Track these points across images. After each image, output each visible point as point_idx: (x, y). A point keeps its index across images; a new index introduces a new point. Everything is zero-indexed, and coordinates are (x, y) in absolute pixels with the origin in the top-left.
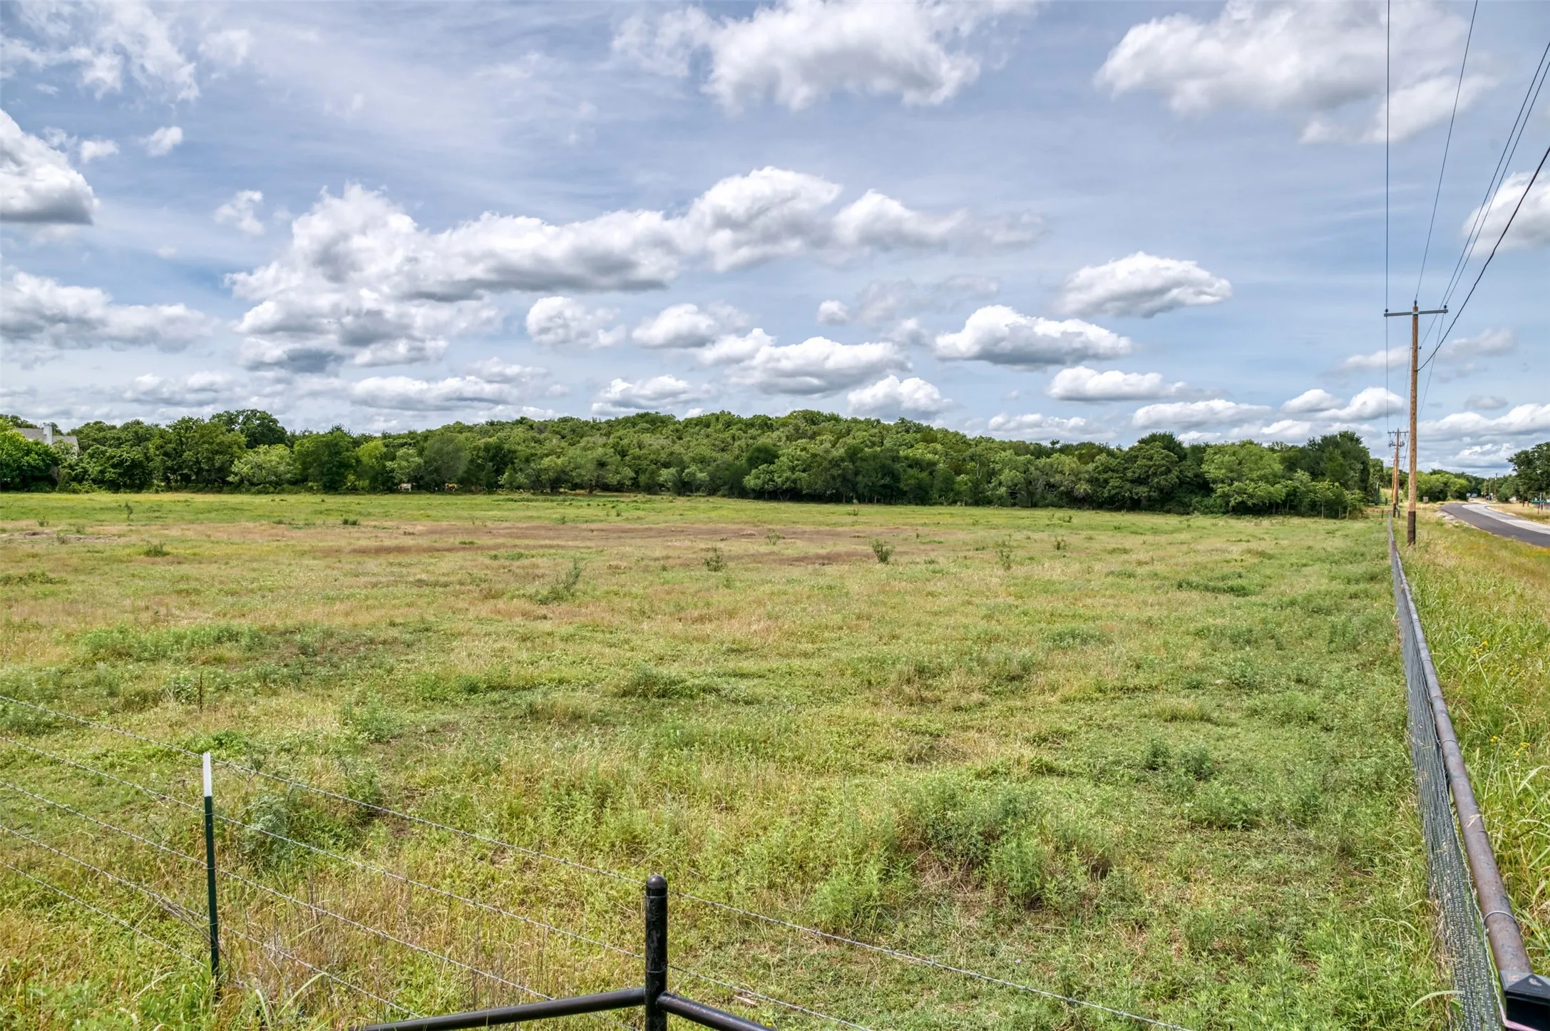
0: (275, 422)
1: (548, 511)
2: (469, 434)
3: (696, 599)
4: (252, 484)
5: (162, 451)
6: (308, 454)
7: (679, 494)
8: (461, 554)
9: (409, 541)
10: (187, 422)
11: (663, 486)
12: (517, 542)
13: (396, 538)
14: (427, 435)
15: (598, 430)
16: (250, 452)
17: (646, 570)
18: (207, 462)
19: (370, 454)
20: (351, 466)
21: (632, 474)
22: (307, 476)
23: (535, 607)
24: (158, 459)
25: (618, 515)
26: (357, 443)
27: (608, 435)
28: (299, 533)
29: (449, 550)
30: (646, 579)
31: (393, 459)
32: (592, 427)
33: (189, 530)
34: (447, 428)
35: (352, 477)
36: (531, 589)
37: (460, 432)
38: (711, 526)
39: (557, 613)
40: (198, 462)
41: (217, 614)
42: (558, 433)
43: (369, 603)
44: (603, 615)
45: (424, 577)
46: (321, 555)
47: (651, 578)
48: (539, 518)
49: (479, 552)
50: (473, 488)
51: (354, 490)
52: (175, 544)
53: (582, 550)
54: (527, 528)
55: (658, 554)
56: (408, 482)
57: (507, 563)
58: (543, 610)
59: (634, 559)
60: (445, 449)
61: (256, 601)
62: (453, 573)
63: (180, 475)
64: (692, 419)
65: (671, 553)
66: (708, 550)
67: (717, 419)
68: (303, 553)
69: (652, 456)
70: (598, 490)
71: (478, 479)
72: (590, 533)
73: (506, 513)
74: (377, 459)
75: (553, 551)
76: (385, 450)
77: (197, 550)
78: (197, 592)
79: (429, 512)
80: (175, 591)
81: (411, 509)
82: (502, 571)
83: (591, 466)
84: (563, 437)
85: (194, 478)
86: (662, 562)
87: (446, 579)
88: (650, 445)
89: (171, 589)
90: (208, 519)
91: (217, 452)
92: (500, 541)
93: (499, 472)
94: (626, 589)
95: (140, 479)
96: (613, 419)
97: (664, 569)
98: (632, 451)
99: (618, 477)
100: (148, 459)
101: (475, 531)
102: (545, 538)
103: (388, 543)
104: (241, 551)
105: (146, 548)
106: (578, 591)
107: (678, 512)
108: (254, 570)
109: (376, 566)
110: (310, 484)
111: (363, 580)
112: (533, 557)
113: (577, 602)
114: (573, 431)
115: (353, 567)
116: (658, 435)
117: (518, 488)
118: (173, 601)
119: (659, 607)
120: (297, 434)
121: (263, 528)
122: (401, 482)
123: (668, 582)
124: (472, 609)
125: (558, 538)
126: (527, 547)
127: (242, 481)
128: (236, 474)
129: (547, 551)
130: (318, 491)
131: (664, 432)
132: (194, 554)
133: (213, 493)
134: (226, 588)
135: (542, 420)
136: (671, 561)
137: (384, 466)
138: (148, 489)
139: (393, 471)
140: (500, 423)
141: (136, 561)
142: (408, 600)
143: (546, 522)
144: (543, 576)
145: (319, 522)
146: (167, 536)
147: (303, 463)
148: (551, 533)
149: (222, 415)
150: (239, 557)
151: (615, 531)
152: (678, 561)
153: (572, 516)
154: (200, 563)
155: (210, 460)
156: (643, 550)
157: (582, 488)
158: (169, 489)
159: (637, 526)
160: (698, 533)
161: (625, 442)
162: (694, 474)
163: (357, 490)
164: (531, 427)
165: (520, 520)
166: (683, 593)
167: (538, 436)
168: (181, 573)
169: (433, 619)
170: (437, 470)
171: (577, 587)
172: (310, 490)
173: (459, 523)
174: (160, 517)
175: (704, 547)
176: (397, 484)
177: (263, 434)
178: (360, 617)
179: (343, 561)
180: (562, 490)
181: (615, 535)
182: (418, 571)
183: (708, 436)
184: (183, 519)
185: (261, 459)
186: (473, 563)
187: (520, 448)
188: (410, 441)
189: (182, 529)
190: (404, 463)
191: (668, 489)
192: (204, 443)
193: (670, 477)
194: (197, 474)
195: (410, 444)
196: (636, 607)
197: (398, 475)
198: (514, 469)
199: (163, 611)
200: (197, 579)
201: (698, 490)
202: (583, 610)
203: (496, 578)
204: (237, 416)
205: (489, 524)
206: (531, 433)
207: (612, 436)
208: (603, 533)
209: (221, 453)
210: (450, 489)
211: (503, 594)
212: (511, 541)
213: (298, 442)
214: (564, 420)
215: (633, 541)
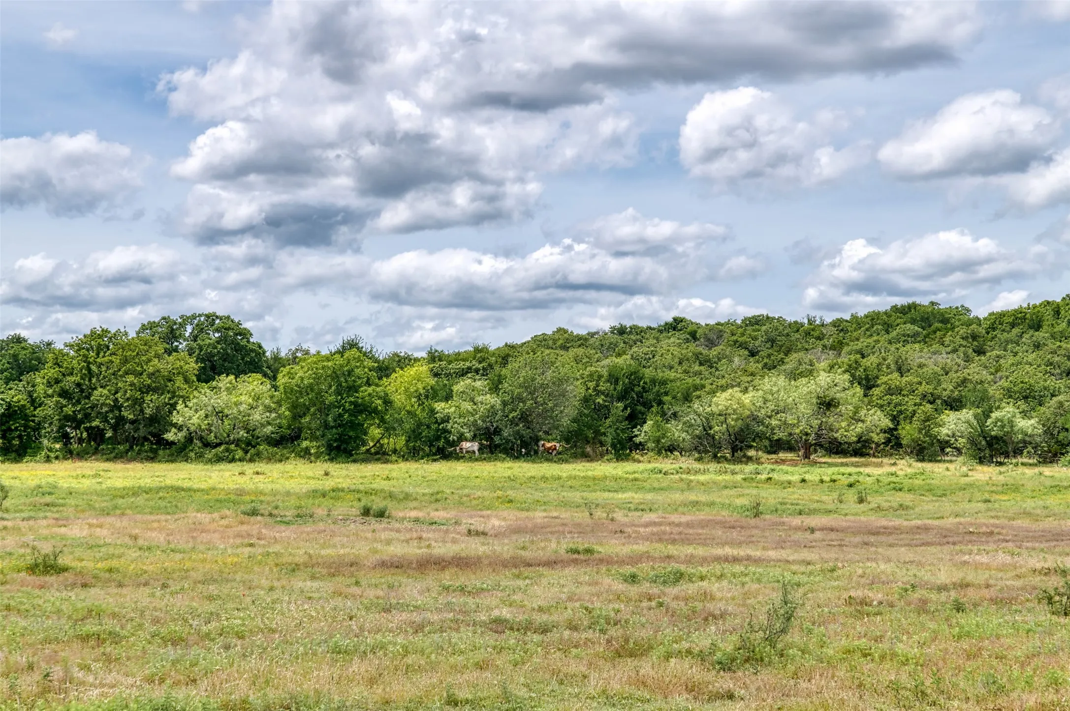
0: (246, 334)
1: (726, 492)
2: (580, 351)
3: (1029, 671)
4: (207, 445)
5: (57, 388)
6: (302, 391)
7: (981, 461)
8: (570, 571)
9: (476, 547)
10: (100, 337)
11: (947, 444)
12: (672, 550)
13: (454, 541)
14: (507, 355)
15: (819, 338)
16: (205, 388)
17: (923, 607)
18: (132, 407)
19: (407, 390)
20: (375, 411)
21: (887, 423)
22: (300, 430)
23: (711, 676)
24: (50, 402)
25: (861, 501)
26: (384, 369)
27: (838, 347)
28: (286, 533)
29: (551, 563)
30: (923, 628)
31: (448, 397)
32: (808, 334)
33: (101, 526)
34: (541, 341)
35: (375, 432)
36: (702, 640)
37: (565, 348)
38: (1049, 524)
39: (753, 689)
40: (117, 406)
41: (150, 680)
42: (743, 346)
43: (409, 660)
44: (843, 695)
45: (505, 613)
46: (324, 571)
47: (932, 625)
48: (712, 504)
49: (604, 569)
50: (588, 449)
51: (380, 455)
52: (78, 552)
53: (794, 568)
54: (688, 525)
55: (943, 577)
56: (474, 438)
57: (655, 590)
58: (725, 682)
59: (896, 587)
60: (539, 379)
61: (216, 656)
62: (558, 605)
63: (87, 429)
64: (1002, 315)
65: (970, 577)
66: (1047, 572)
67: (1057, 312)
68: (295, 569)
69: (923, 388)
70: (821, 452)
71: (597, 433)
72: (808, 535)
73: (649, 496)
74: (419, 397)
75: (738, 568)
76: (432, 381)
77: (114, 563)
78: (115, 638)
79: (511, 493)
80: (77, 637)
81: (479, 488)
82: (645, 604)
83: (805, 409)
84: (753, 354)
85: (109, 434)
86: (953, 594)
87: (545, 617)
88: (921, 366)
89: (71, 632)
90: (134, 507)
91: (149, 389)
92: (641, 547)
93: (635, 419)
94: (885, 646)
95: (20, 437)
96: (847, 317)
97: (959, 608)
98: (884, 379)
99: (859, 428)
100: (34, 402)
101: (596, 528)
102: (723, 544)
103: (440, 550)
104: (188, 565)
105: (30, 560)
106: (790, 646)
107: (978, 496)
108: (210, 598)
109: (421, 593)
110: (305, 444)
111: (399, 617)
112: (702, 578)
113: (791, 668)
114: (772, 341)
115: (381, 593)
116: (936, 347)
117: (671, 449)
118: (74, 655)
119: (955, 685)
120: (283, 354)
121: (224, 522)
122: (462, 438)
123: (968, 635)
124: (593, 676)
125: (749, 542)
126: (690, 560)
127: (189, 440)
128: (180, 428)
129: (728, 568)
130: (318, 456)
131: (947, 340)
132: (110, 570)
133: (141, 461)
134: (164, 631)
135: (712, 322)
136: (971, 592)
137: (432, 411)
138: (34, 455)
139: (446, 419)
140: (635, 330)
141: (14, 581)
142: (479, 656)
143: (725, 513)
144: (723, 615)
145: (320, 512)
146: (63, 538)
147: (294, 407)
148: (735, 534)
149: (157, 325)
150: (185, 574)
151: (857, 531)
152: (986, 593)
153: (772, 502)
154: (120, 585)
155: (137, 403)
156: (913, 570)
157: (791, 449)
158: (69, 454)
159: (897, 522)
160: (1021, 539)
161: (871, 361)
162: (1011, 422)
163: (385, 453)
164: (694, 336)
165: (675, 508)
166: (1000, 658)
167: (705, 352)
168: (88, 603)
169: (523, 693)
170: (524, 417)
171: (788, 638)
172: (305, 454)
173: (565, 515)
174: (53, 505)
175: (1038, 566)
176: (453, 444)
177: (225, 358)
178: (396, 687)
179: (364, 582)
180: (751, 453)
181: (858, 539)
182: (494, 602)
183: (1037, 346)
184: (91, 507)
185: (220, 400)
186: (593, 590)
187: (672, 375)
188: (476, 365)
189: (90, 526)
190: (467, 406)
191: (959, 451)
192: (127, 373)
193: (963, 427)
194: (115, 428)
195: (477, 371)
196: (904, 678)
197: (455, 427)
198: (663, 414)
199: (57, 672)
200: (114, 615)
201: (1018, 452)
202: (804, 685)
203: (636, 618)
204: (182, 325)
205: (619, 516)
206: (692, 347)
207: (846, 349)
208: (833, 535)
209: (155, 390)
210: (548, 451)
211: (651, 648)
212: (659, 549)
213: (285, 370)
214: (755, 322)
215: (891, 552)
